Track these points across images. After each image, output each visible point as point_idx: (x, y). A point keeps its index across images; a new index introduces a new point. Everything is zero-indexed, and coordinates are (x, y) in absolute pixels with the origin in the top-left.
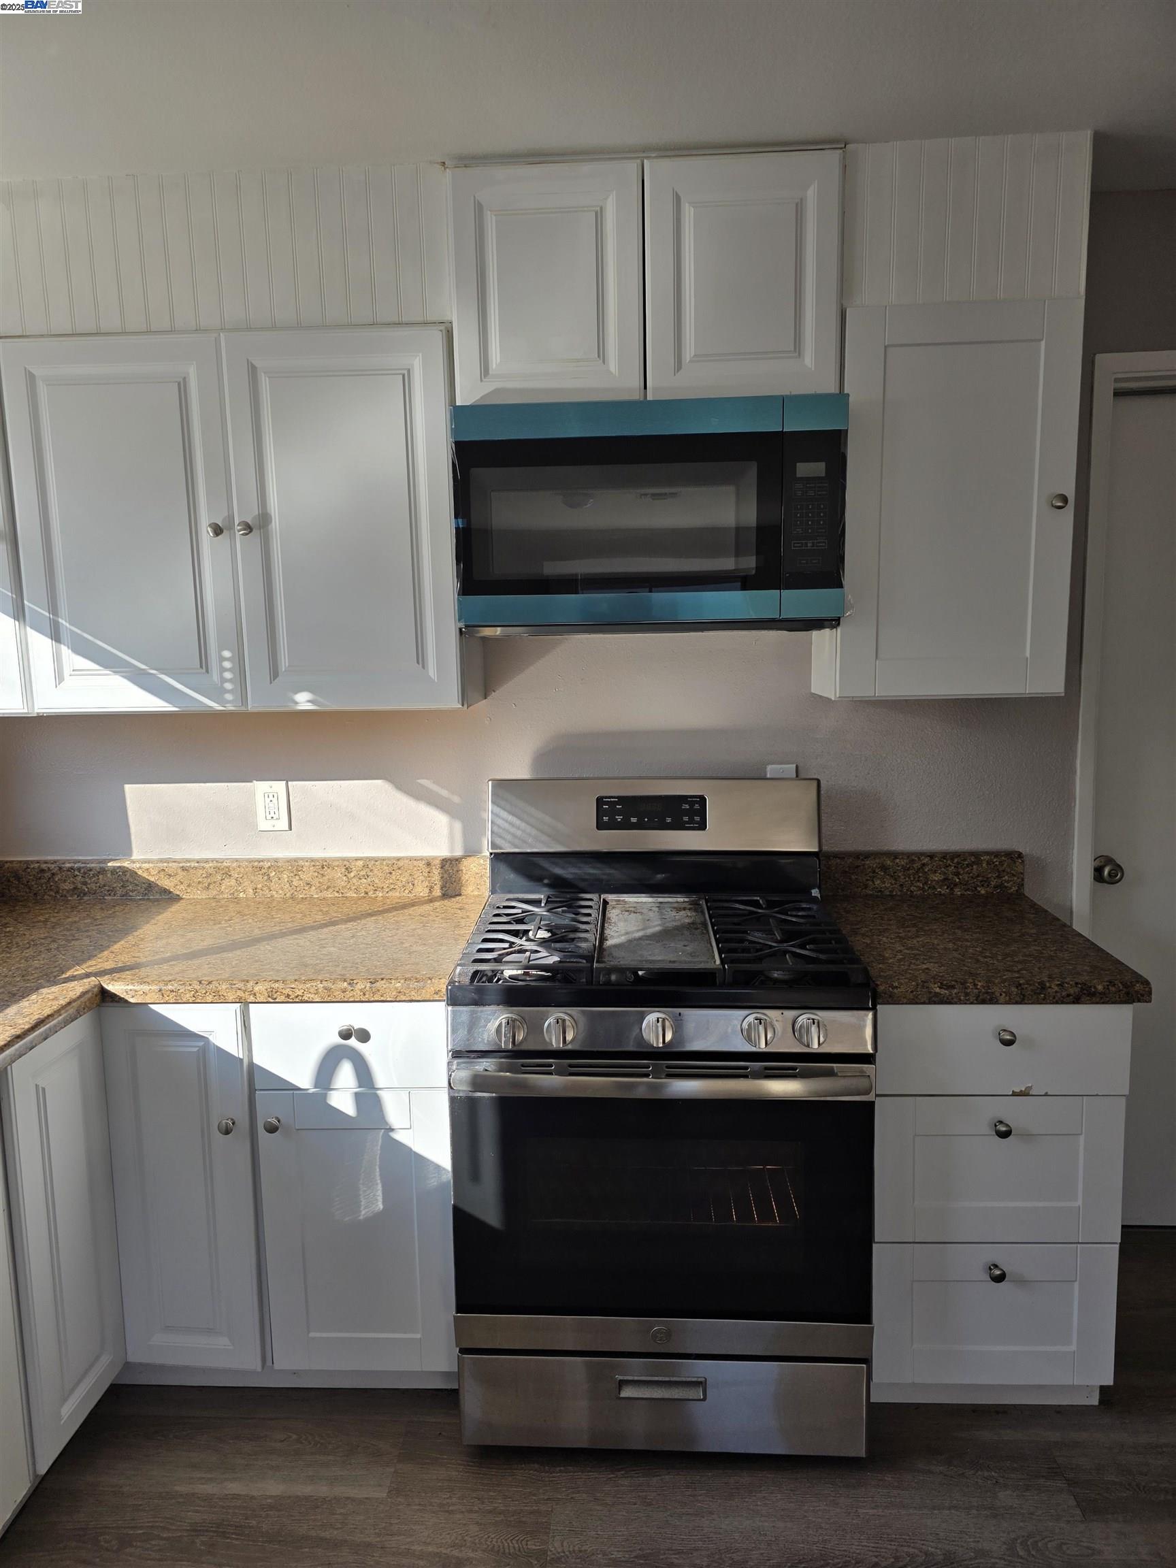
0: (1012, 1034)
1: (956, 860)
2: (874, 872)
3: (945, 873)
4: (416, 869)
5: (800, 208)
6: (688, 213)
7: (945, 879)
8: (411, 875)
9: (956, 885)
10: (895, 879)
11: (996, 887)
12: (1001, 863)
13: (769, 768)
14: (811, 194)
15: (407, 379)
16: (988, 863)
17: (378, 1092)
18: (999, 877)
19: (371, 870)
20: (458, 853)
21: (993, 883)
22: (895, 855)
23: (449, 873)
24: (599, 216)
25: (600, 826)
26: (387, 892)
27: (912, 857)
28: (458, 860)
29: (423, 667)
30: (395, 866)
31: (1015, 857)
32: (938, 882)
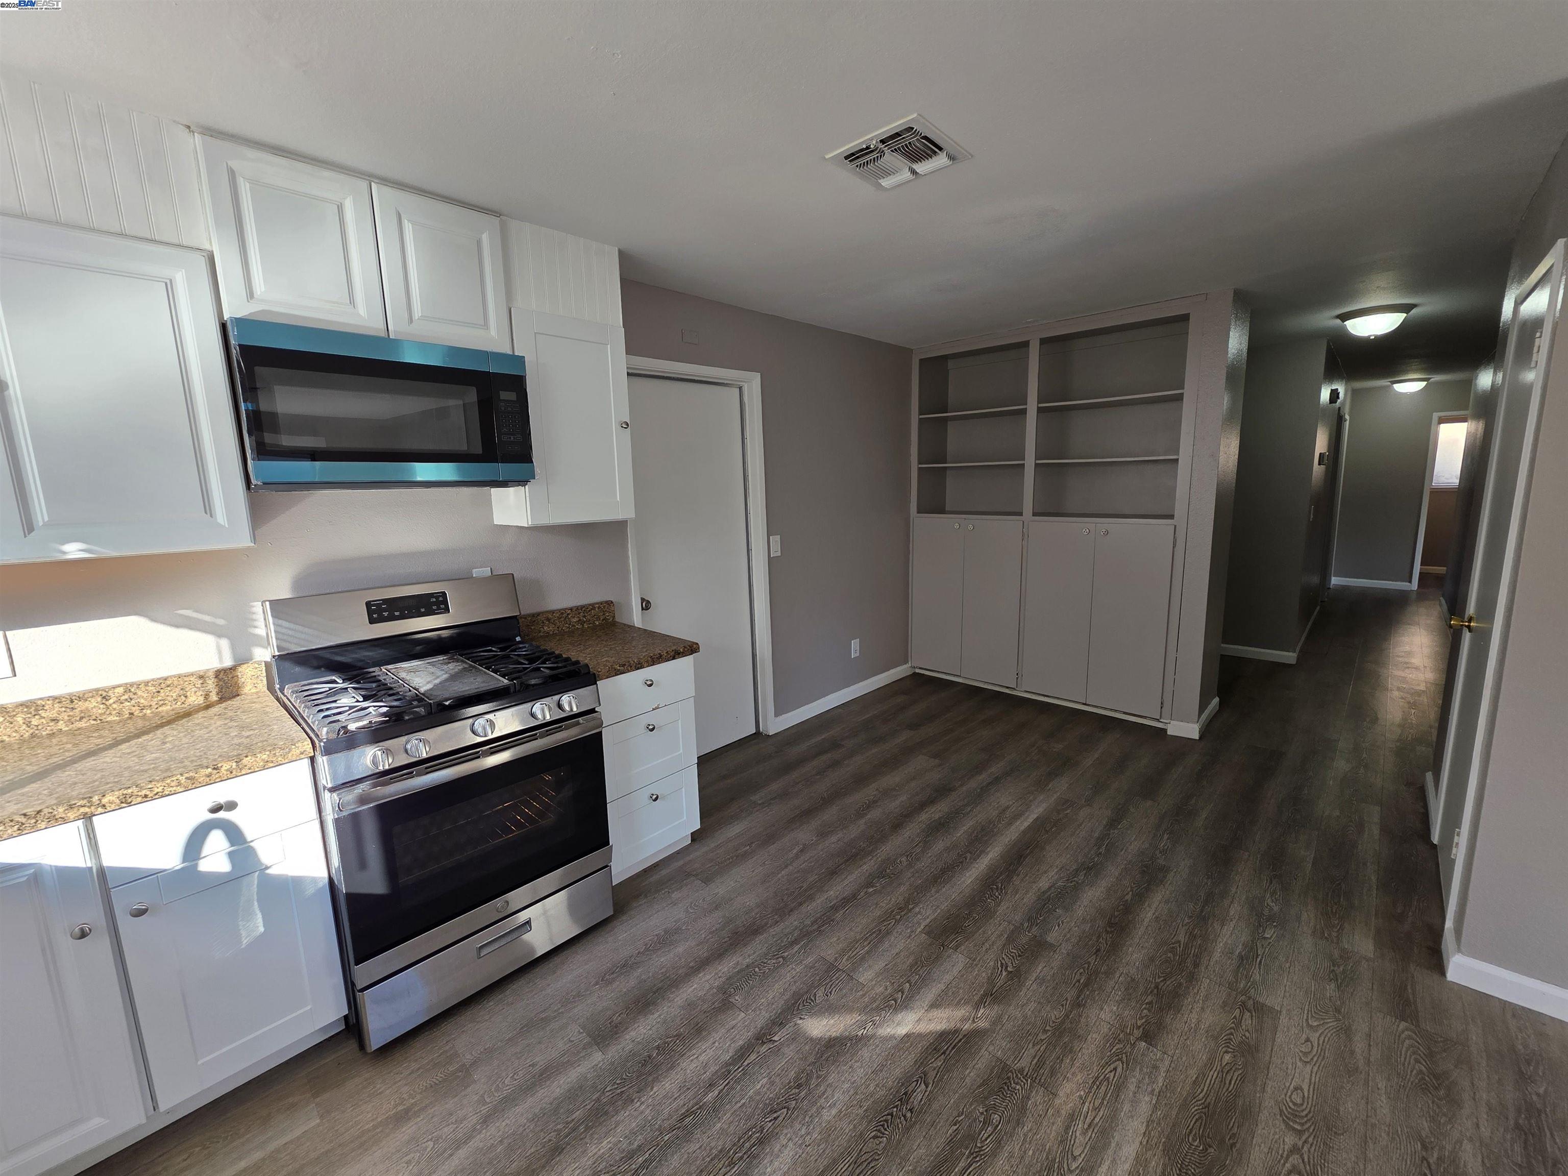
0: (651, 680)
1: (583, 609)
2: (543, 623)
3: (579, 617)
4: (187, 683)
5: (479, 243)
6: (408, 227)
7: (580, 620)
8: (182, 689)
9: (584, 622)
10: (555, 625)
11: (603, 620)
12: (604, 607)
13: (474, 571)
14: (485, 237)
15: (169, 287)
16: (598, 609)
17: (252, 844)
18: (604, 614)
19: (135, 694)
20: (228, 663)
21: (602, 619)
22: (553, 612)
23: (224, 680)
24: (340, 209)
25: (372, 621)
26: (157, 708)
27: (562, 612)
28: (233, 669)
29: (211, 516)
30: (163, 686)
31: (610, 603)
32: (575, 622)
